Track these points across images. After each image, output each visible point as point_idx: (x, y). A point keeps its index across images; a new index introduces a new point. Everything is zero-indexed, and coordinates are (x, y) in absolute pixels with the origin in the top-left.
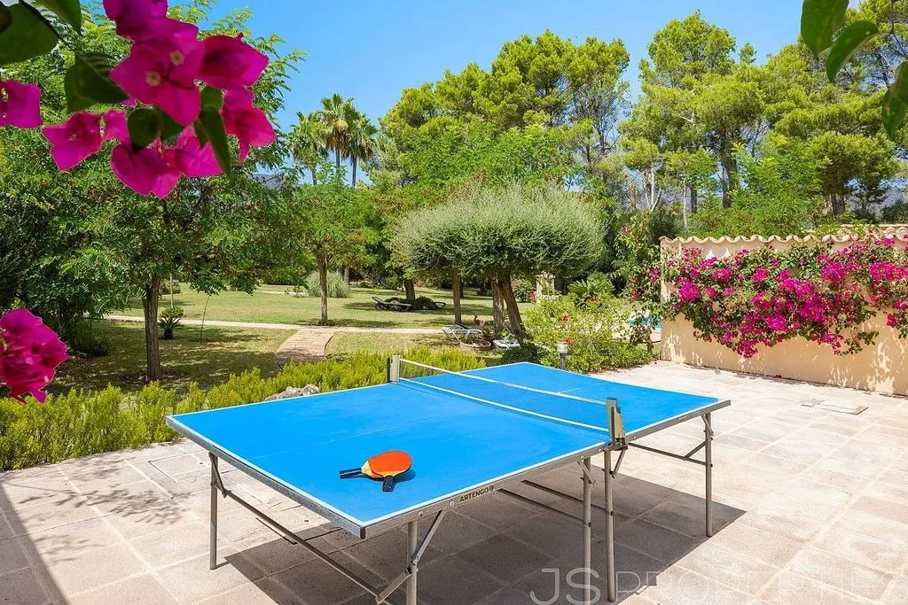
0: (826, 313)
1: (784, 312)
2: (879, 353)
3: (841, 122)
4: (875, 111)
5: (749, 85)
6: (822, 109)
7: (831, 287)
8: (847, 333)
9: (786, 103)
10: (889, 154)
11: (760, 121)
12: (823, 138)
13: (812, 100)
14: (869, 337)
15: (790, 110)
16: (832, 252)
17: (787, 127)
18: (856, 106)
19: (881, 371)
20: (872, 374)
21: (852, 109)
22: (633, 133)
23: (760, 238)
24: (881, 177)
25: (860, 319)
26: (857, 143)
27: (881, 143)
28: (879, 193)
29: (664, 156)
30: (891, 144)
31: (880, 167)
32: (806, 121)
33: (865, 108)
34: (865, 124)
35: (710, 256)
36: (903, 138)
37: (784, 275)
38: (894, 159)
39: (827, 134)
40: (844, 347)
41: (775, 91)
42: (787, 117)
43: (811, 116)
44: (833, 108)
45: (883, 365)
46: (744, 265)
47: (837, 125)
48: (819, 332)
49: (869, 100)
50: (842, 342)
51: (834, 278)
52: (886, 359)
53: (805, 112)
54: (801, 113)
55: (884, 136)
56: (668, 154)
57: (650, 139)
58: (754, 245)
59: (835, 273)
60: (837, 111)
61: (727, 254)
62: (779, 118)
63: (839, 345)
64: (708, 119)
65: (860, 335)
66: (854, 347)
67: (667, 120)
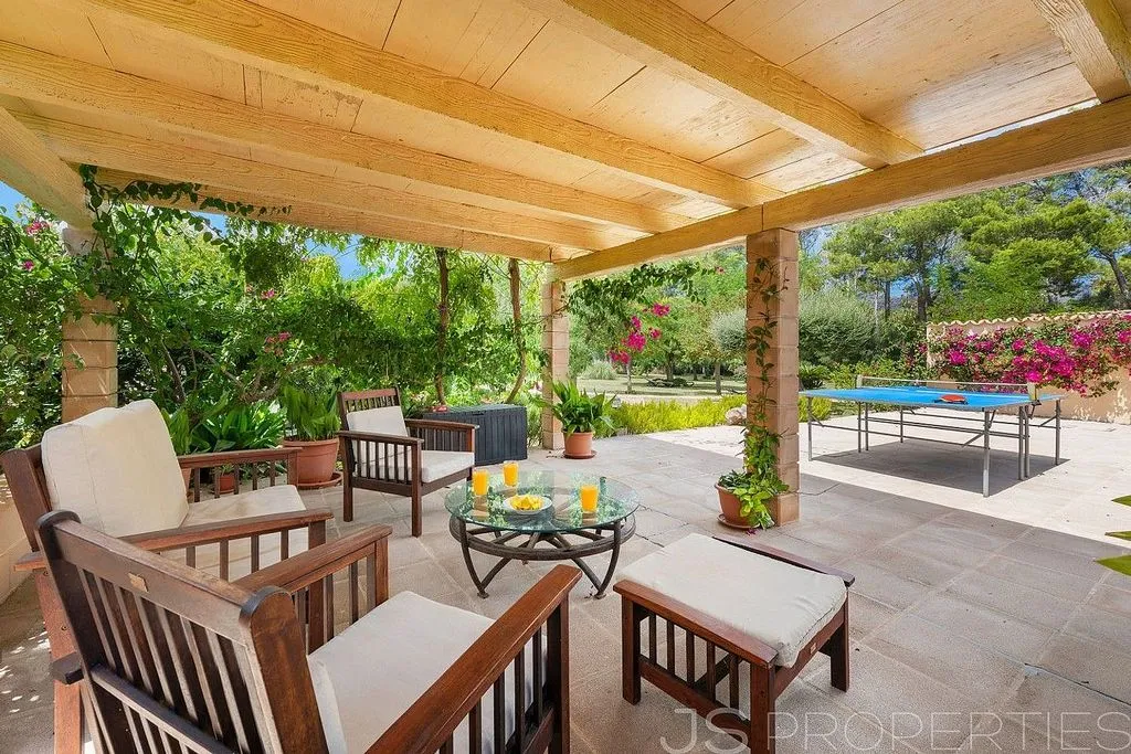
0: (1074, 369)
1: (1040, 368)
2: (1119, 396)
3: (1038, 229)
4: (1072, 219)
5: (947, 204)
6: (1016, 219)
7: (1080, 351)
8: (1090, 383)
9: (982, 217)
10: (1085, 254)
11: (955, 233)
12: (1020, 244)
13: (1007, 212)
14: (1111, 385)
15: (985, 222)
16: (1079, 327)
17: (983, 237)
18: (1051, 215)
19: (1120, 409)
20: (1112, 410)
21: (1048, 218)
22: (836, 250)
23: (1015, 319)
24: (1077, 274)
25: (1102, 372)
26: (1054, 247)
27: (1077, 245)
28: (1073, 288)
29: (866, 266)
30: (1086, 246)
31: (1075, 265)
32: (1002, 230)
33: (1061, 216)
34: (1060, 229)
35: (971, 333)
36: (1098, 240)
37: (1039, 344)
38: (1090, 257)
39: (1023, 240)
40: (1089, 392)
41: (970, 206)
42: (983, 229)
43: (1007, 225)
44: (1028, 218)
45: (1122, 404)
46: (1002, 339)
47: (1032, 233)
48: (1067, 382)
49: (1066, 208)
50: (1087, 390)
51: (1082, 344)
52: (1125, 400)
53: (1001, 223)
54: (996, 225)
55: (1080, 239)
56: (870, 264)
57: (853, 254)
58: (1010, 324)
59: (1084, 341)
60: (1033, 220)
61: (985, 332)
62: (973, 231)
63: (1084, 391)
64: (908, 234)
65: (1103, 384)
66: (1098, 393)
67: (869, 236)
